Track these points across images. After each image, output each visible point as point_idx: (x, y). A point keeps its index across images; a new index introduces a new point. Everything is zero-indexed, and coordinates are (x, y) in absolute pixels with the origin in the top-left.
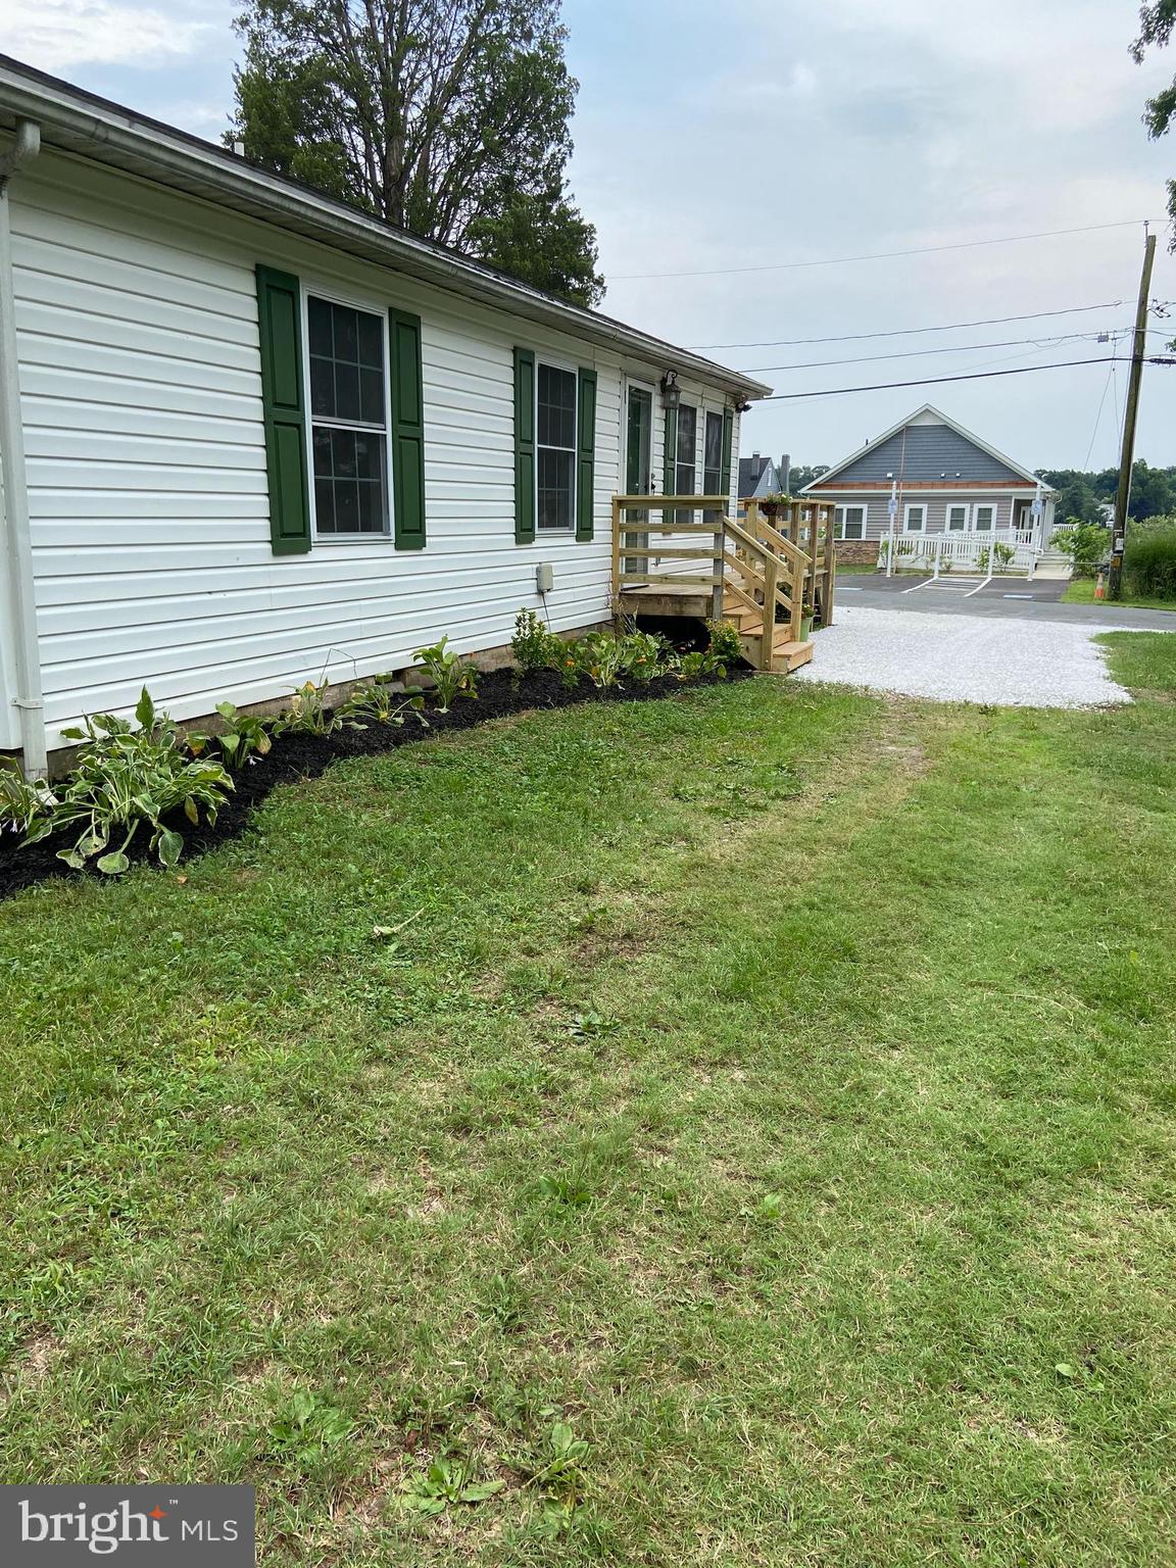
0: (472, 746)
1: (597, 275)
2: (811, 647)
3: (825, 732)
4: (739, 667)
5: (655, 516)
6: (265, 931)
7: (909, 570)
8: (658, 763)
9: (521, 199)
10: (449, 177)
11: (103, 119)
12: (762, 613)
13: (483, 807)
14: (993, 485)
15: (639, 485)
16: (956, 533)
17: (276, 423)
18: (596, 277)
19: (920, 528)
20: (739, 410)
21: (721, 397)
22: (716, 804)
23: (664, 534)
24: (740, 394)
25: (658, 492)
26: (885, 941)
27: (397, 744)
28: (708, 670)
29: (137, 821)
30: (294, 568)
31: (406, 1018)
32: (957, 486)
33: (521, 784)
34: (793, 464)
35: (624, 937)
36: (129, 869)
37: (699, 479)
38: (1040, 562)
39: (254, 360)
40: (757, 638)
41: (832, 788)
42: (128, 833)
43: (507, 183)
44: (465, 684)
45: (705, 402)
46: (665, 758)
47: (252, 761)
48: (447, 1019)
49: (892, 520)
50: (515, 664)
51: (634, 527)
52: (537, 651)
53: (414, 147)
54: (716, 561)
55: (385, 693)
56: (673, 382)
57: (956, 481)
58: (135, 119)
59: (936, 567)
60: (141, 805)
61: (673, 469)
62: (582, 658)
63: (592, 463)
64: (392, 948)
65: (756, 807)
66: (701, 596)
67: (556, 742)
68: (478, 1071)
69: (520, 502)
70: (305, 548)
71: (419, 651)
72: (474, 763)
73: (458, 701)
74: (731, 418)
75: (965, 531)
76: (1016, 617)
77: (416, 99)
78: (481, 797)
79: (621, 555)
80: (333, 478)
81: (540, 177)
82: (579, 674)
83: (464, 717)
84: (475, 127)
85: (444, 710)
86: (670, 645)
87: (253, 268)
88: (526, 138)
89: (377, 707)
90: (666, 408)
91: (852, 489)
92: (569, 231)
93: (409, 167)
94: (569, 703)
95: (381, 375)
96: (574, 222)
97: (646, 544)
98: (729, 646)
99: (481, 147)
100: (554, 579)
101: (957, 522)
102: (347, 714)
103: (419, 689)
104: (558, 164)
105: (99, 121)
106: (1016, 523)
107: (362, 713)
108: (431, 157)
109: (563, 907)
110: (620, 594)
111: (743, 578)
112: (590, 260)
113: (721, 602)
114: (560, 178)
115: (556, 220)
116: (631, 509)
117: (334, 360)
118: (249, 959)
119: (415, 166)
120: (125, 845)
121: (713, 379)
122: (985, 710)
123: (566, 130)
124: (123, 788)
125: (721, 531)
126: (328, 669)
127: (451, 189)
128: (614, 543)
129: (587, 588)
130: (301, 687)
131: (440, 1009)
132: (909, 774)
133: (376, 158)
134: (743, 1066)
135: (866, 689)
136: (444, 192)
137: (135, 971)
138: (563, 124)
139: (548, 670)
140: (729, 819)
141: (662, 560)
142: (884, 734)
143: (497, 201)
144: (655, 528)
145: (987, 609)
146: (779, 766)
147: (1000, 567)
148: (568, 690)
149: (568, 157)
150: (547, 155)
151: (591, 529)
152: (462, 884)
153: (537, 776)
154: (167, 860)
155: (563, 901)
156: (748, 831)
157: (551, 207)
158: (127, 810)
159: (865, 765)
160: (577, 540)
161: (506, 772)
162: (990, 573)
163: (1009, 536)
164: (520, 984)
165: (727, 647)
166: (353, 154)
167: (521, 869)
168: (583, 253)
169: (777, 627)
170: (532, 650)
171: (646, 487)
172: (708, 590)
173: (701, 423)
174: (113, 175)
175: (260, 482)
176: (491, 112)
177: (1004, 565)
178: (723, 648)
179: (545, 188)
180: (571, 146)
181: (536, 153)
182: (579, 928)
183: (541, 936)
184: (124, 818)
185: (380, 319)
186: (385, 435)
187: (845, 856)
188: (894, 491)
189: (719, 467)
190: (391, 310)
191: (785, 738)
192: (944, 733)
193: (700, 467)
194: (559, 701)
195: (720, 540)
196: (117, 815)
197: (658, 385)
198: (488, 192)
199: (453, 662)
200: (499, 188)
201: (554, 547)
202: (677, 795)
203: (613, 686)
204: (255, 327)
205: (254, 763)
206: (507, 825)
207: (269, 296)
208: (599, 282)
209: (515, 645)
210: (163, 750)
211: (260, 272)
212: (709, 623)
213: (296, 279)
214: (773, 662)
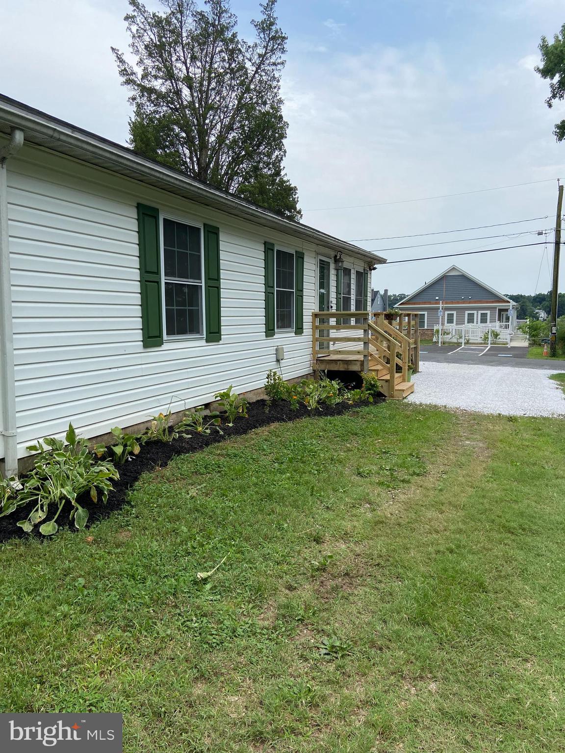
0: (246, 445)
1: (298, 209)
2: (413, 385)
3: (431, 433)
4: (379, 396)
5: (333, 321)
6: (133, 577)
7: (450, 343)
8: (346, 453)
9: (262, 176)
10: (229, 167)
11: (57, 128)
12: (389, 369)
13: (255, 485)
14: (487, 302)
15: (325, 306)
16: (470, 325)
17: (146, 281)
18: (298, 210)
19: (453, 323)
20: (371, 270)
21: (362, 264)
22: (382, 479)
23: (337, 330)
24: (371, 262)
25: (334, 310)
26: (500, 576)
27: (207, 445)
28: (363, 398)
29: (64, 501)
30: (154, 354)
31: (218, 642)
32: (470, 303)
33: (274, 469)
34: (389, 293)
35: (344, 575)
36: (58, 532)
37: (353, 302)
38: (512, 338)
39: (135, 250)
40: (387, 381)
41: (442, 468)
42: (59, 508)
43: (256, 169)
44: (241, 410)
45: (355, 266)
46: (349, 450)
47: (130, 459)
48: (244, 643)
49: (440, 319)
50: (266, 397)
51: (323, 327)
52: (277, 391)
53: (212, 154)
54: (365, 343)
55: (200, 416)
56: (340, 257)
57: (469, 301)
58: (75, 130)
59: (463, 341)
60: (66, 493)
61: (341, 298)
62: (299, 394)
63: (302, 296)
64: (208, 586)
65: (403, 481)
66: (358, 361)
67: (290, 442)
68: (266, 687)
69: (267, 316)
70: (160, 343)
71: (218, 394)
72: (249, 456)
73: (238, 419)
74: (367, 274)
75: (475, 324)
76: (506, 366)
77: (213, 132)
78: (254, 478)
79: (317, 341)
80: (175, 308)
81: (271, 166)
82: (299, 403)
83: (242, 428)
84: (241, 144)
85: (231, 425)
86: (343, 385)
87: (136, 205)
88: (264, 149)
89: (196, 425)
90: (337, 270)
91: (419, 305)
92: (285, 190)
93: (210, 162)
94: (295, 418)
95: (199, 257)
96: (287, 186)
97: (328, 335)
98: (373, 386)
99: (243, 153)
100: (285, 353)
101: (471, 320)
102: (181, 429)
103: (218, 413)
104: (279, 160)
105: (56, 129)
106: (499, 320)
107: (189, 428)
108: (220, 158)
109: (306, 553)
110: (317, 360)
111: (377, 350)
112: (295, 202)
113: (368, 364)
114: (280, 166)
115: (278, 185)
116: (321, 318)
117: (176, 249)
118: (123, 598)
119: (213, 163)
120: (56, 517)
121: (359, 255)
122: (511, 419)
123: (283, 145)
124: (57, 482)
125: (367, 329)
126: (171, 405)
127: (230, 172)
128: (313, 335)
129: (301, 357)
130: (157, 416)
131: (239, 635)
132: (481, 458)
133: (195, 159)
134: (435, 679)
135: (445, 407)
136: (226, 173)
137: (54, 608)
138: (281, 142)
139: (283, 400)
140: (390, 489)
141: (336, 343)
142: (461, 434)
143: (251, 177)
144: (333, 327)
145: (491, 362)
146: (411, 454)
147: (493, 341)
148: (294, 411)
149: (284, 157)
150: (274, 157)
151: (302, 328)
152: (247, 539)
153: (282, 463)
154: (79, 525)
155: (306, 548)
156: (402, 497)
157: (276, 179)
158: (58, 495)
159: (456, 453)
160: (295, 334)
161: (265, 461)
162: (489, 344)
163: (496, 326)
164: (287, 614)
165: (372, 386)
166: (184, 157)
167: (280, 528)
168: (291, 199)
169: (397, 375)
170: (275, 391)
171: (328, 307)
172: (361, 357)
173: (353, 276)
174: (62, 158)
175: (138, 311)
176: (248, 137)
177: (495, 340)
178: (370, 387)
179: (273, 171)
180: (285, 152)
181: (269, 155)
182: (318, 570)
183: (295, 575)
184: (57, 499)
185: (199, 229)
186: (201, 286)
187: (461, 513)
188: (441, 306)
189: (361, 296)
190: (205, 225)
191: (411, 437)
192: (493, 433)
193: (353, 297)
194: (290, 418)
195: (367, 333)
196: (53, 498)
197: (333, 259)
198: (247, 173)
199: (235, 399)
200: (252, 171)
201: (285, 338)
202: (359, 474)
203: (317, 409)
204: (136, 234)
205: (131, 460)
206: (269, 496)
207: (144, 218)
208: (299, 212)
209: (266, 387)
210: (80, 458)
211: (140, 207)
212: (363, 374)
213: (158, 210)
214: (395, 393)
